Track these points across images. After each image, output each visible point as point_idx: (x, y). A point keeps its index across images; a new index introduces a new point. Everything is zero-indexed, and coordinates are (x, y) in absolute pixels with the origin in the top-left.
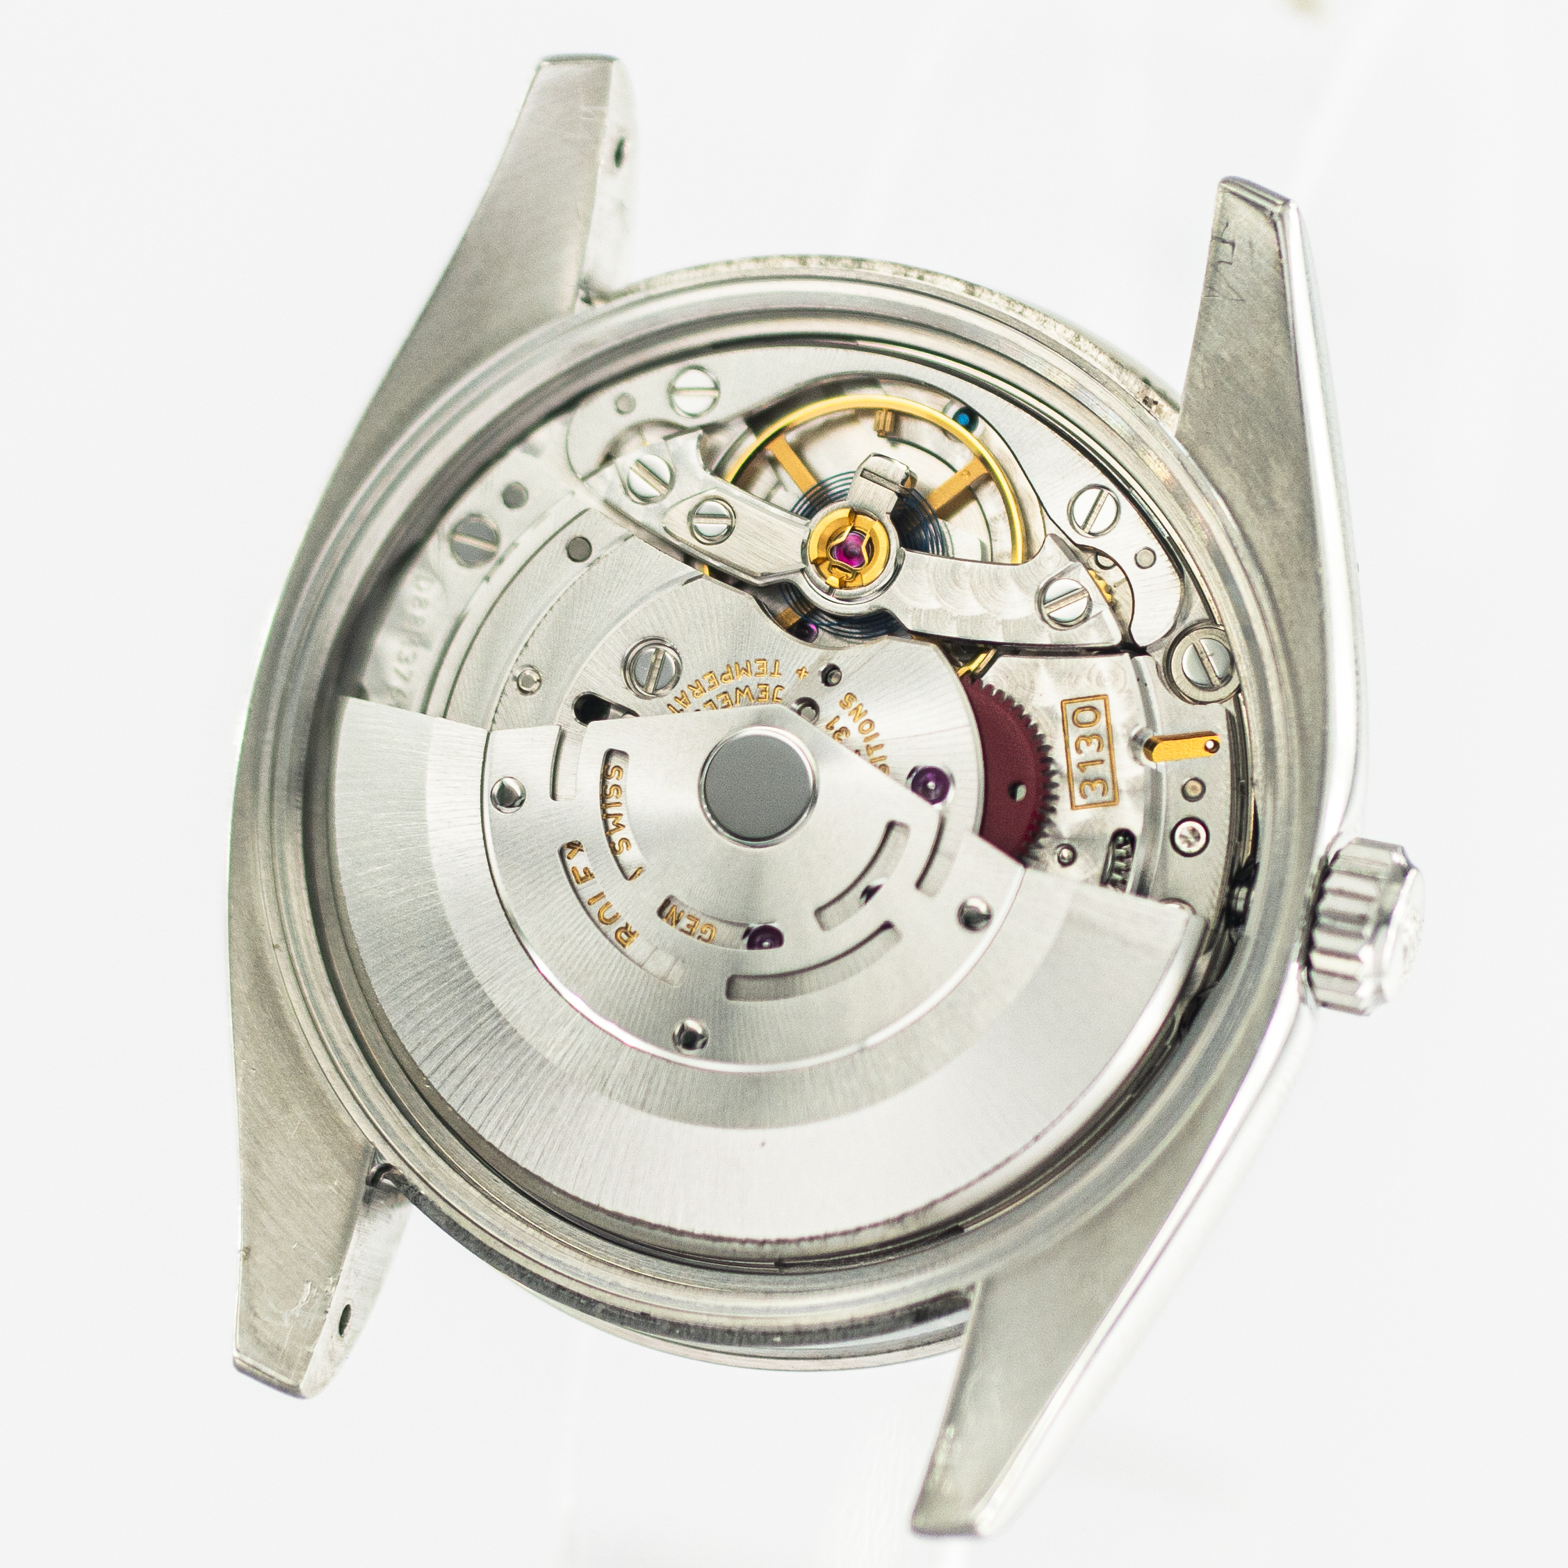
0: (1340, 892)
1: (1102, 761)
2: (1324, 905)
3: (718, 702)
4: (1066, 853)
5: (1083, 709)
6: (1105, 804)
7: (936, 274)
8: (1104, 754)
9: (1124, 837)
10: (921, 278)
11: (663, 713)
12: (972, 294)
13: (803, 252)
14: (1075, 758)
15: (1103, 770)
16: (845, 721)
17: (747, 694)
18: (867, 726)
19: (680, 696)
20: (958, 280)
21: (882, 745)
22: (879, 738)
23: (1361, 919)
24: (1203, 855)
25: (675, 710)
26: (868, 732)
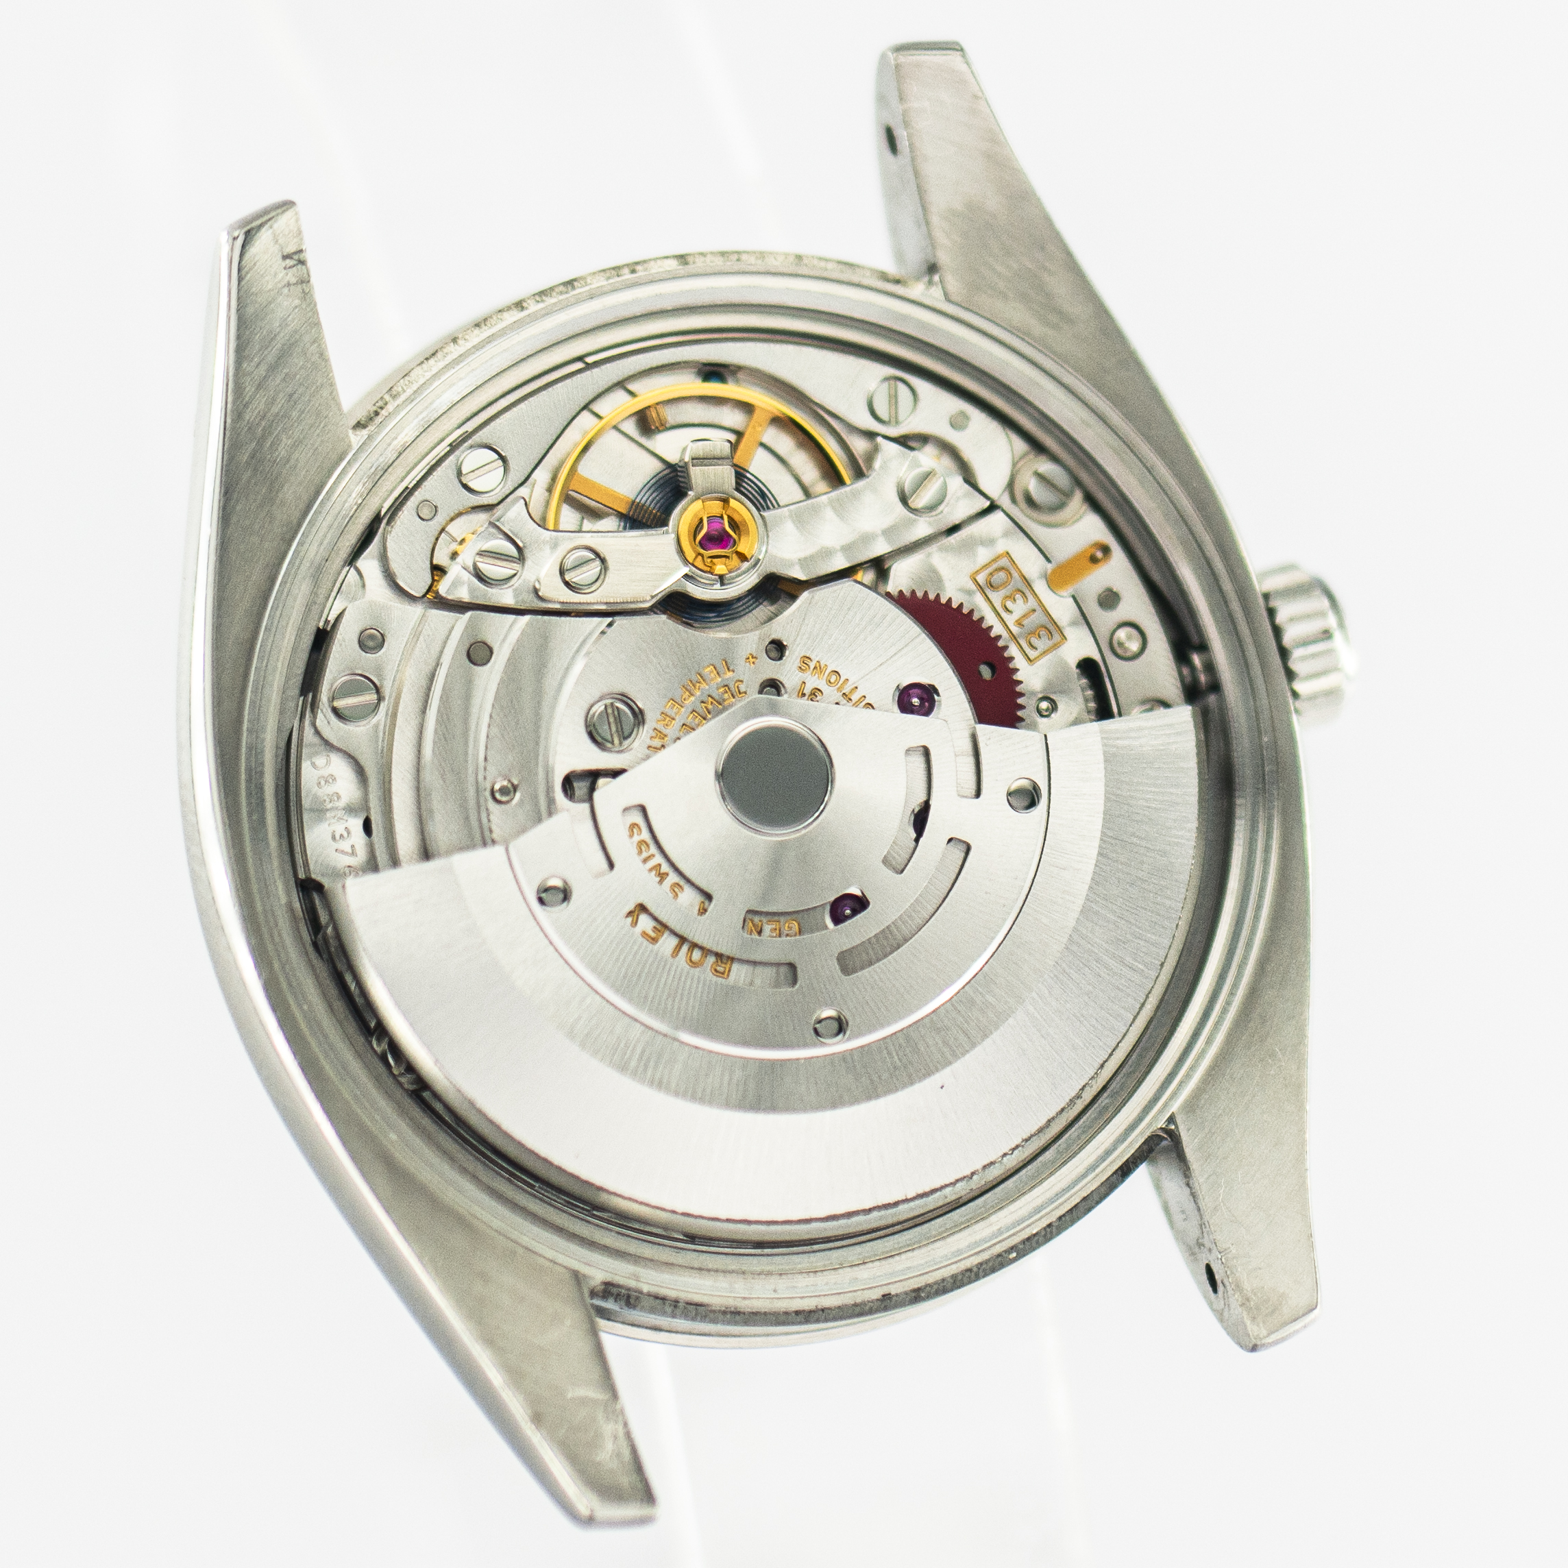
0: (1294, 620)
1: (1034, 610)
2: (1286, 639)
3: (691, 723)
4: (1044, 705)
5: (992, 574)
6: (1056, 646)
7: (645, 262)
8: (1032, 603)
9: (1088, 668)
10: (633, 271)
11: (648, 757)
12: (686, 263)
13: (517, 299)
14: (1010, 620)
15: (1038, 618)
16: (812, 682)
17: (712, 703)
18: (833, 679)
19: (654, 735)
20: (667, 257)
21: (856, 688)
22: (850, 683)
23: (1326, 635)
24: (1147, 651)
25: (657, 749)
26: (837, 681)
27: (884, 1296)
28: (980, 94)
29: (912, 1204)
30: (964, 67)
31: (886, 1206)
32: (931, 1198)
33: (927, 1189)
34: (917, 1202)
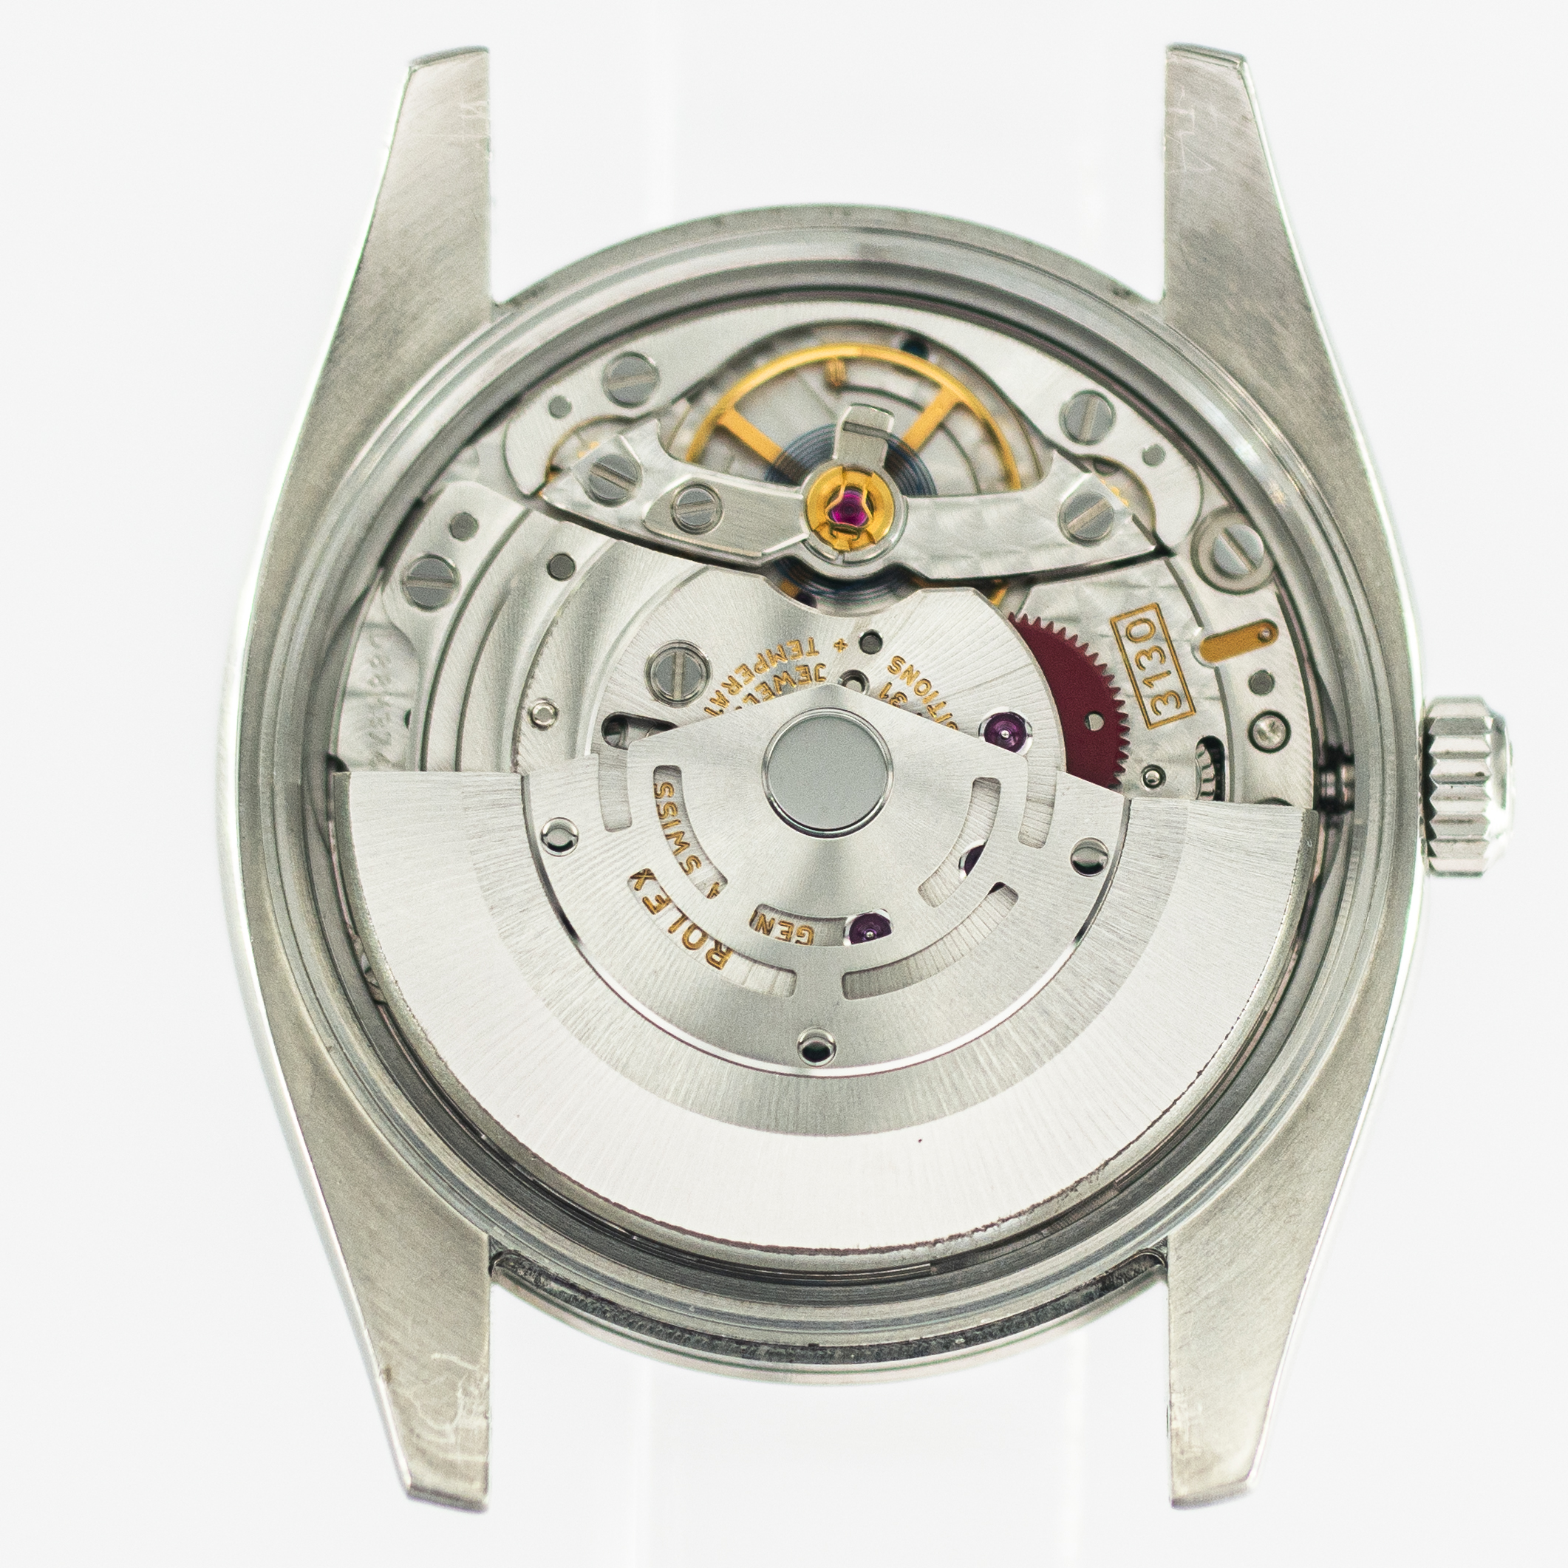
0: (1448, 755)
1: (1169, 673)
2: (1434, 773)
3: (757, 695)
4: (1152, 774)
5: (1134, 623)
6: (1183, 716)
8: (1169, 665)
9: (1211, 747)
11: (702, 719)
14: (1141, 676)
15: (1172, 682)
16: (899, 685)
17: (787, 680)
18: (923, 688)
19: (715, 697)
21: (945, 703)
22: (939, 696)
23: (1480, 778)
24: (1287, 747)
25: (714, 713)
26: (926, 692)
27: (810, 1345)
28: (1250, 116)
29: (863, 1257)
30: (1237, 83)
31: (834, 1252)
32: (886, 1255)
33: (883, 1245)
34: (869, 1256)
